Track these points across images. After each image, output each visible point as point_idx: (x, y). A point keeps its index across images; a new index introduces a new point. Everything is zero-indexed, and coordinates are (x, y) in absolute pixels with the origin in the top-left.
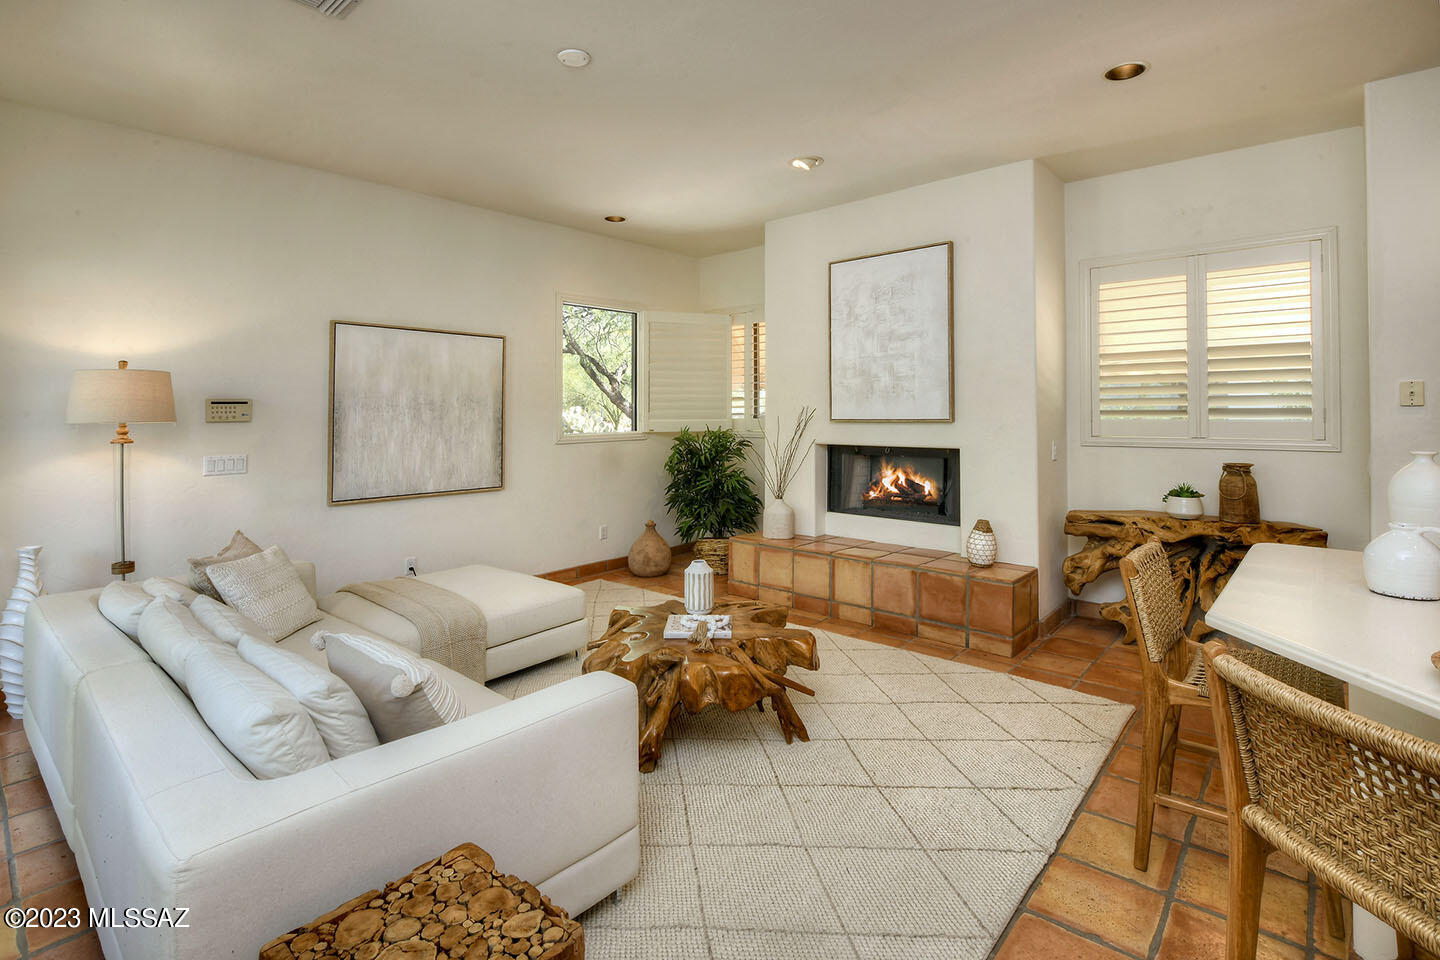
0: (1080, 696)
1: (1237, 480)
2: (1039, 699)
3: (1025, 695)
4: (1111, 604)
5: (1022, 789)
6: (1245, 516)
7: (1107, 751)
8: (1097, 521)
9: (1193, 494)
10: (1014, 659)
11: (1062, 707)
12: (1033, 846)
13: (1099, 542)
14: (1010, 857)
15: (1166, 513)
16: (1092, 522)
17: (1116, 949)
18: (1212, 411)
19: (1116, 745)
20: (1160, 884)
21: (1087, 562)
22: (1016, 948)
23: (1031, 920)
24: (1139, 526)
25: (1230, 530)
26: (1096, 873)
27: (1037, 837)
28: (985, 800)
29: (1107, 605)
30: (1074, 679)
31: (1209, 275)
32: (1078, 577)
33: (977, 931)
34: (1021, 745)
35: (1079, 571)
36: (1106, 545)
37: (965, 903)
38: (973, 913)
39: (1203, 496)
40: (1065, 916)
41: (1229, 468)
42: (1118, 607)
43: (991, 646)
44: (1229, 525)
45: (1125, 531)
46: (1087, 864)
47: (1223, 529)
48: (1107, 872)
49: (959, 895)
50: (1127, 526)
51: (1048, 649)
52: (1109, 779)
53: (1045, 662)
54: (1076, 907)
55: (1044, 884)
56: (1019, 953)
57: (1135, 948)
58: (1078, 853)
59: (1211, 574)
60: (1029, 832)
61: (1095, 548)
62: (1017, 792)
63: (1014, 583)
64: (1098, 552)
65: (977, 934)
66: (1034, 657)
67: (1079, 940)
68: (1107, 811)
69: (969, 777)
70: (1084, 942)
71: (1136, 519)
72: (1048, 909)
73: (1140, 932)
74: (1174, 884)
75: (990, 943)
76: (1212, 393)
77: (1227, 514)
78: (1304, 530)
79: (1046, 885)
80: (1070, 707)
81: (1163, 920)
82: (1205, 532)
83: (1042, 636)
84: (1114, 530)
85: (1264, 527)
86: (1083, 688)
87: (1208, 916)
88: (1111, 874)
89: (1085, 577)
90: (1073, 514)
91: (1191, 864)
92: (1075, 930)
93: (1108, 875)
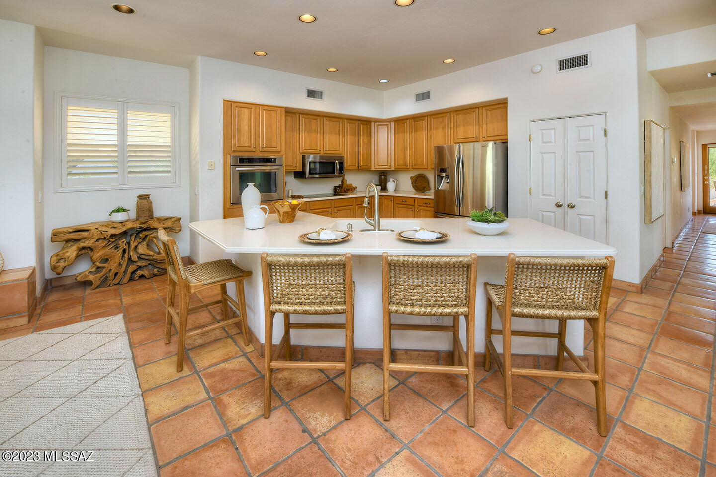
0: (90, 323)
1: (145, 202)
2: (69, 335)
3: (58, 338)
4: (82, 273)
5: (100, 379)
6: (149, 216)
7: (127, 338)
8: (72, 232)
9: (125, 210)
10: (30, 324)
11: (86, 331)
12: (130, 398)
13: (73, 242)
14: (124, 412)
15: (111, 221)
16: (70, 232)
17: (197, 405)
18: (130, 172)
19: (128, 333)
20: (191, 371)
21: (68, 254)
22: (162, 442)
23: (157, 426)
24: (100, 229)
25: (144, 223)
26: (166, 386)
27: (129, 393)
28: (83, 399)
29: (80, 274)
30: (79, 317)
31: (129, 112)
32: (62, 264)
33: (140, 454)
34: (80, 362)
35: (62, 261)
36: (79, 243)
37: (122, 450)
38: (131, 449)
39: (129, 210)
40: (169, 411)
41: (140, 197)
42: (87, 273)
43: (9, 324)
44: (143, 221)
45: (91, 234)
46: (158, 386)
47: (141, 223)
48: (169, 382)
49: (115, 450)
50: (93, 231)
51: (47, 309)
52: (137, 348)
53: (53, 317)
54: (169, 405)
55: (148, 409)
56: (165, 443)
57: (203, 398)
58: (151, 385)
59: (136, 244)
60: (122, 394)
61: (71, 246)
62: (98, 383)
63: (28, 278)
64: (74, 248)
65: (141, 454)
66: (43, 317)
67: (182, 414)
68: (148, 361)
69: (62, 395)
70: (184, 413)
71: (97, 226)
72: (159, 416)
73: (199, 392)
74: (195, 367)
75: (151, 452)
76: (130, 164)
77: (141, 217)
78: (171, 218)
79: (150, 408)
80: (90, 329)
81: (202, 381)
82: (134, 226)
83: (39, 305)
84: (85, 234)
85: (155, 219)
86: (88, 318)
87: (213, 368)
88: (171, 382)
89: (66, 263)
90: (55, 231)
91: (194, 356)
92: (177, 413)
93: (170, 383)
